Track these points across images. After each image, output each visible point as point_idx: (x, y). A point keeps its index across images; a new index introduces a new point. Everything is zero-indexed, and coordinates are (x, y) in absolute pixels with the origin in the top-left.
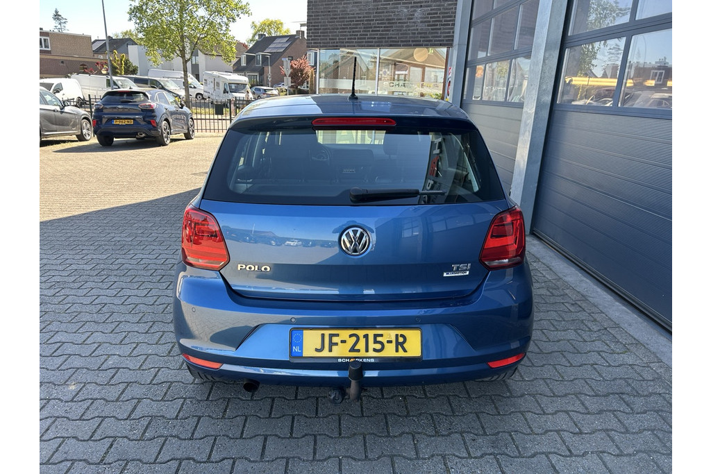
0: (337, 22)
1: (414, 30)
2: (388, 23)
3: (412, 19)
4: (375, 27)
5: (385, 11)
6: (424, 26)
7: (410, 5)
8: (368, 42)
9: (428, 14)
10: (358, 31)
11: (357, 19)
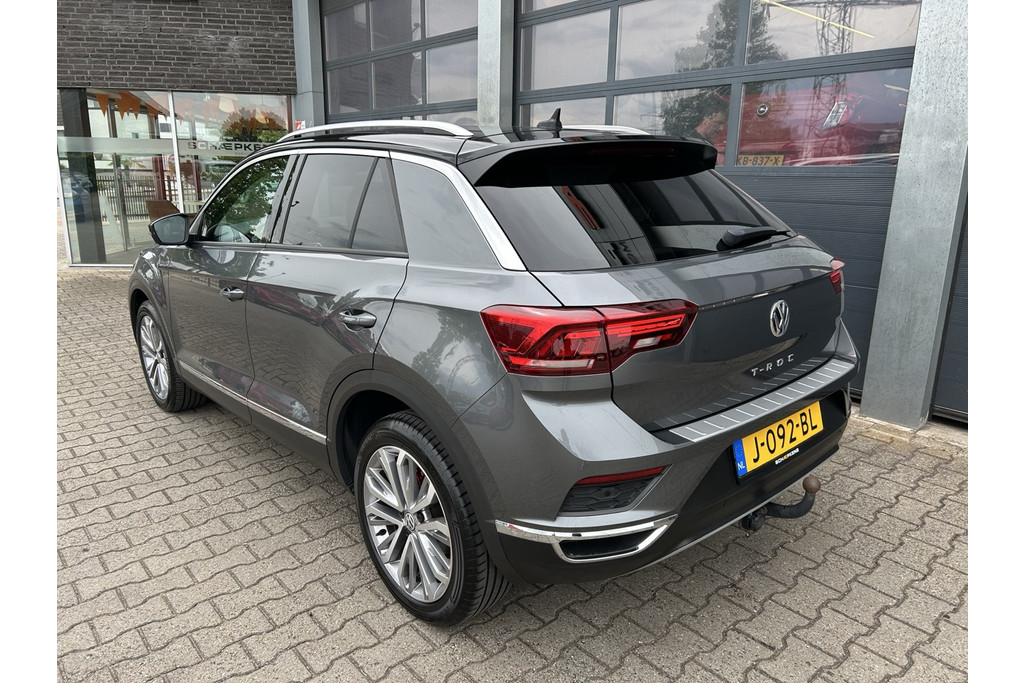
0: (84, 45)
1: (231, 66)
2: (184, 54)
3: (225, 50)
4: (160, 58)
5: (176, 35)
6: (248, 63)
7: (218, 30)
8: (152, 80)
9: (251, 46)
10: (129, 63)
11: (124, 43)
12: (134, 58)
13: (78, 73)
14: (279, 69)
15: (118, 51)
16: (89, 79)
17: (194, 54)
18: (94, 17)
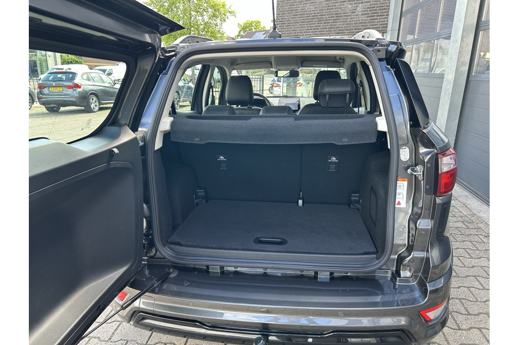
0: (298, 17)
1: (356, 20)
2: (336, 17)
3: (355, 12)
4: (326, 20)
5: (334, 8)
6: (364, 18)
7: (354, 2)
8: (321, 31)
9: (368, 8)
10: (313, 24)
11: (313, 15)
12: (316, 21)
13: (294, 30)
14: (380, 19)
15: (310, 19)
16: (298, 33)
17: (340, 16)
18: (303, 4)
